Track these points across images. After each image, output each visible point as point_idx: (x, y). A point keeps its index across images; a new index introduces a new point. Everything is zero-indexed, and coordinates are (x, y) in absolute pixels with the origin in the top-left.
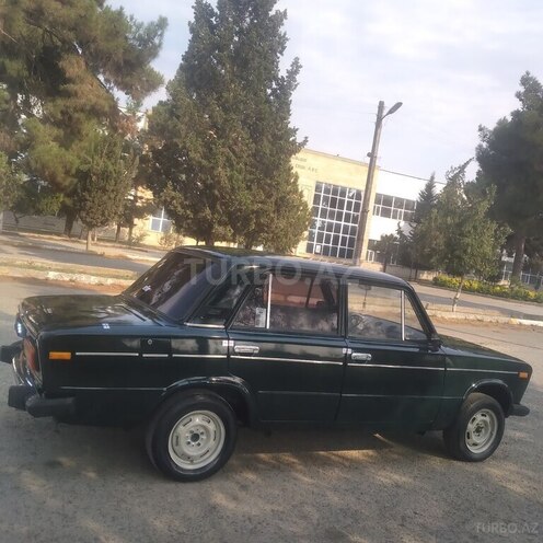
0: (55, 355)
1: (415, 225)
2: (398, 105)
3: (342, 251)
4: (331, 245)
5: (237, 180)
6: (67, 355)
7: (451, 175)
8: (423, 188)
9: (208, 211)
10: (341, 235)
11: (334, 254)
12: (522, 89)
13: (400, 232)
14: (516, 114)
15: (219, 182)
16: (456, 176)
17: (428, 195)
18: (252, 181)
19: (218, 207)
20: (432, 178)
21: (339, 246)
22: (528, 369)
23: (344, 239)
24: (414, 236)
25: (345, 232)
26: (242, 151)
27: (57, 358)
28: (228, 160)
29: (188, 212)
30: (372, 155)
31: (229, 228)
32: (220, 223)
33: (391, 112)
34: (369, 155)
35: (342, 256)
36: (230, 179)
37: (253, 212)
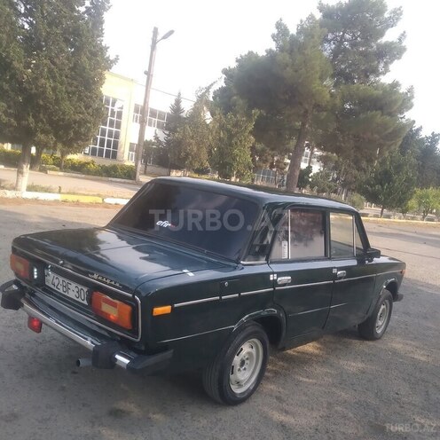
0: (159, 311)
1: (167, 133)
2: (171, 32)
3: (108, 152)
4: (98, 147)
5: (61, 91)
6: (167, 309)
7: (199, 94)
8: (173, 102)
9: (31, 119)
10: (106, 138)
11: (101, 155)
12: (276, 31)
13: (156, 138)
14: (270, 51)
15: (44, 92)
16: (203, 95)
17: (177, 108)
18: (74, 93)
19: (41, 115)
20: (180, 94)
21: (105, 148)
22: (401, 265)
23: (109, 142)
24: (168, 142)
25: (110, 136)
26: (63, 64)
27: (161, 313)
28: (51, 71)
29: (12, 120)
30: (148, 74)
31: (51, 136)
32: (43, 132)
33: (164, 38)
34: (146, 73)
35: (107, 156)
36: (54, 89)
37: (75, 122)
